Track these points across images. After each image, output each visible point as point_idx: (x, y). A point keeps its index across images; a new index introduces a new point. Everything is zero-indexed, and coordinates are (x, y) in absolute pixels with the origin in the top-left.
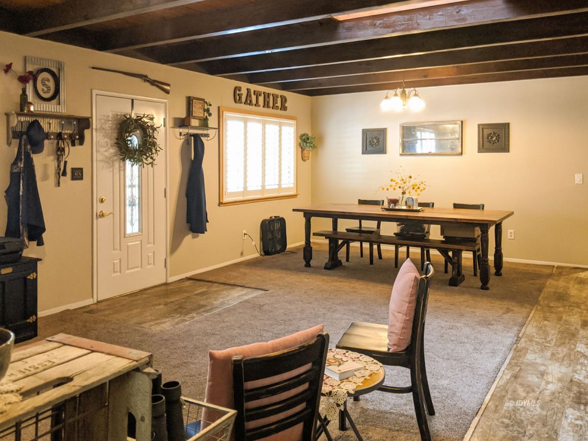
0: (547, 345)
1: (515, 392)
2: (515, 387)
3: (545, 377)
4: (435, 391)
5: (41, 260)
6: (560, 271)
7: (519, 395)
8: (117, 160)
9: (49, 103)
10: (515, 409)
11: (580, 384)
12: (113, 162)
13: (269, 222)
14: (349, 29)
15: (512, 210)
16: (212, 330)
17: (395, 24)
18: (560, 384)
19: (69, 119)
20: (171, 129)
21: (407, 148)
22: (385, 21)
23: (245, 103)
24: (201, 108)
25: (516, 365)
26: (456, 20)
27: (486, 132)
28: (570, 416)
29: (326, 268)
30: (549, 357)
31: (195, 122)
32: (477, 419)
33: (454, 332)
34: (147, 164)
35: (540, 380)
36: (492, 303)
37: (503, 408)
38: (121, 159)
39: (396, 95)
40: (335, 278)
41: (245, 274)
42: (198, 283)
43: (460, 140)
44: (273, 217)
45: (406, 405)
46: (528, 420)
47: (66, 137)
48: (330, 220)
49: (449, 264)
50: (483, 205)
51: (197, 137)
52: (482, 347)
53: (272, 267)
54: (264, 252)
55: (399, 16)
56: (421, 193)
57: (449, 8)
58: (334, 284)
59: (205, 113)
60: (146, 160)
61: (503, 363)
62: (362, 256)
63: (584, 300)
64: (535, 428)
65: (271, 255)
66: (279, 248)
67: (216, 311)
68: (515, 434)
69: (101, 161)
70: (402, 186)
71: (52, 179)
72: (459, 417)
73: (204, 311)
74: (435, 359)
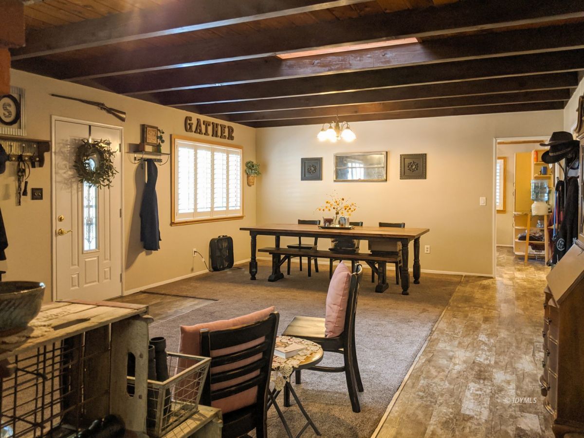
0: (456, 336)
1: (428, 372)
2: (429, 368)
3: (453, 360)
4: (364, 373)
5: (5, 272)
6: (467, 279)
7: (432, 374)
8: (75, 181)
9: (10, 126)
10: (428, 386)
11: (480, 364)
12: (71, 183)
13: (218, 241)
14: (291, 67)
15: (428, 228)
16: (168, 334)
17: (331, 63)
18: (465, 365)
19: (29, 142)
20: (127, 154)
21: (340, 175)
22: (321, 61)
23: (195, 132)
24: (155, 136)
25: (430, 352)
26: (382, 62)
27: (407, 161)
28: (472, 388)
29: (269, 280)
30: (457, 345)
31: (148, 148)
32: (398, 393)
33: (379, 328)
34: (104, 186)
35: (449, 363)
36: (411, 305)
37: (418, 385)
38: (79, 181)
39: (331, 127)
40: (277, 289)
41: (196, 287)
42: (152, 296)
43: (385, 168)
44: (221, 237)
45: (339, 385)
46: (439, 392)
47: (27, 158)
48: (274, 237)
49: (375, 273)
50: (404, 224)
51: (150, 162)
52: (402, 339)
53: (221, 281)
54: (213, 268)
55: (334, 57)
56: (352, 213)
57: (376, 52)
58: (278, 293)
59: (158, 140)
60: (103, 182)
61: (419, 351)
62: (301, 270)
63: (486, 301)
64: (444, 398)
65: (220, 271)
66: (226, 264)
67: (171, 318)
68: (428, 403)
69: (60, 182)
70: (336, 207)
71: (13, 199)
72: (383, 392)
73: (160, 319)
74: (364, 349)
